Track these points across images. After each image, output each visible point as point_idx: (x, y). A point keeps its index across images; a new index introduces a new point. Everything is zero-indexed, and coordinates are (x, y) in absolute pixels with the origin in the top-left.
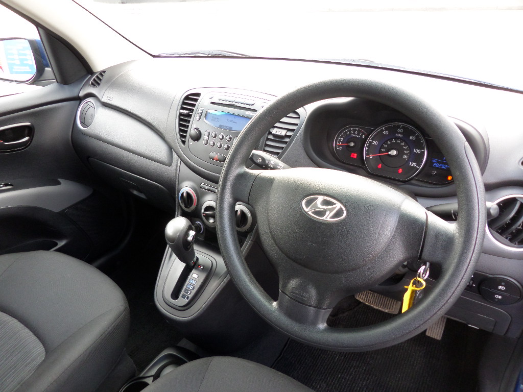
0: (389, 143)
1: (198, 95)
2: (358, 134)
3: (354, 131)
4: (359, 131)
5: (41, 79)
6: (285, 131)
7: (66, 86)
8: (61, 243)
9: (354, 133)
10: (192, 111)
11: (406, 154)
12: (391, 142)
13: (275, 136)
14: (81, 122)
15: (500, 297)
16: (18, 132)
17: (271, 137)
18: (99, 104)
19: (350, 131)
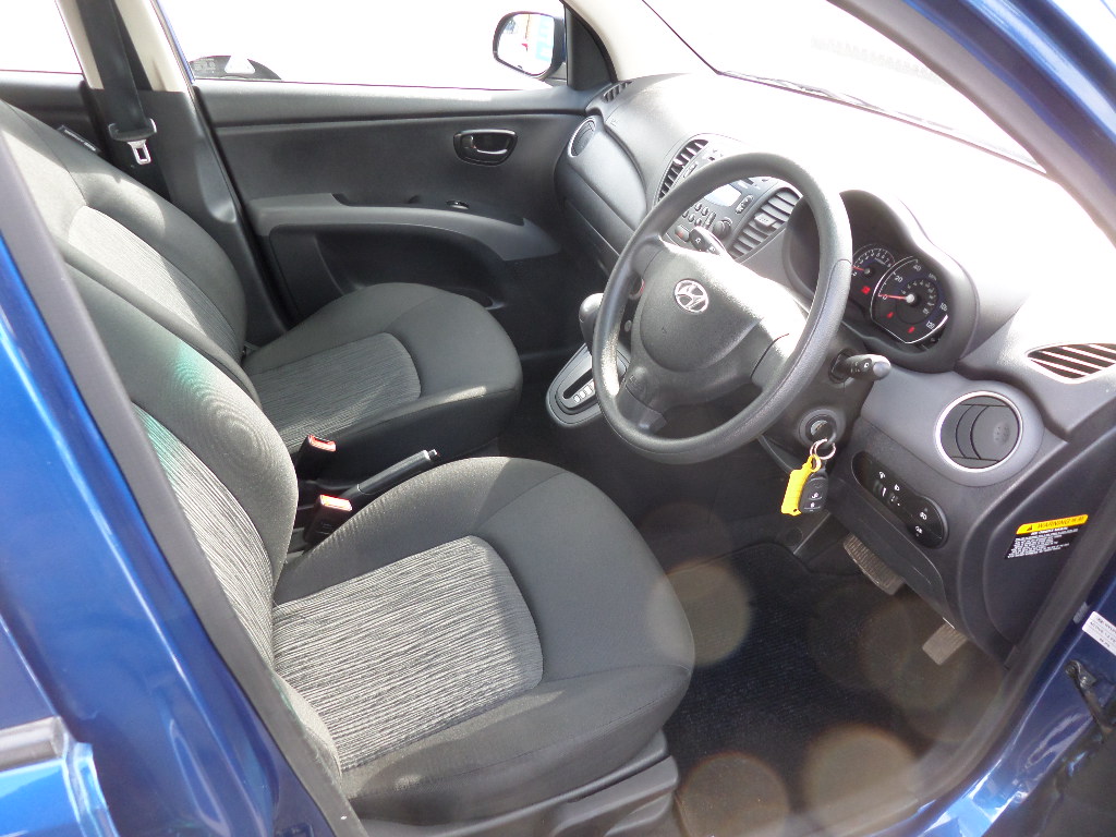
0: (915, 284)
1: (704, 142)
2: (884, 260)
3: (882, 253)
4: (887, 256)
5: (554, 76)
6: (774, 221)
7: (575, 92)
8: (497, 306)
9: (880, 258)
10: (685, 162)
11: (928, 307)
12: (918, 283)
13: (758, 225)
14: (573, 148)
15: (920, 531)
16: (499, 141)
17: (752, 225)
18: (601, 127)
19: (876, 252)
